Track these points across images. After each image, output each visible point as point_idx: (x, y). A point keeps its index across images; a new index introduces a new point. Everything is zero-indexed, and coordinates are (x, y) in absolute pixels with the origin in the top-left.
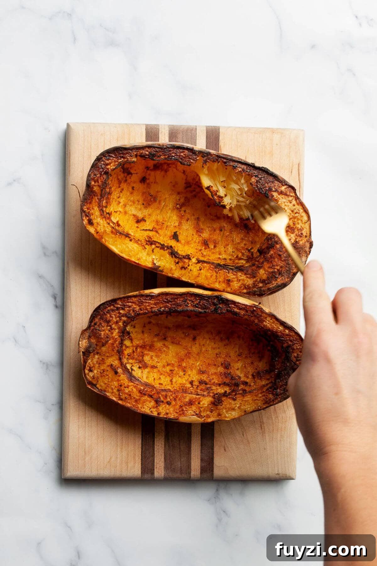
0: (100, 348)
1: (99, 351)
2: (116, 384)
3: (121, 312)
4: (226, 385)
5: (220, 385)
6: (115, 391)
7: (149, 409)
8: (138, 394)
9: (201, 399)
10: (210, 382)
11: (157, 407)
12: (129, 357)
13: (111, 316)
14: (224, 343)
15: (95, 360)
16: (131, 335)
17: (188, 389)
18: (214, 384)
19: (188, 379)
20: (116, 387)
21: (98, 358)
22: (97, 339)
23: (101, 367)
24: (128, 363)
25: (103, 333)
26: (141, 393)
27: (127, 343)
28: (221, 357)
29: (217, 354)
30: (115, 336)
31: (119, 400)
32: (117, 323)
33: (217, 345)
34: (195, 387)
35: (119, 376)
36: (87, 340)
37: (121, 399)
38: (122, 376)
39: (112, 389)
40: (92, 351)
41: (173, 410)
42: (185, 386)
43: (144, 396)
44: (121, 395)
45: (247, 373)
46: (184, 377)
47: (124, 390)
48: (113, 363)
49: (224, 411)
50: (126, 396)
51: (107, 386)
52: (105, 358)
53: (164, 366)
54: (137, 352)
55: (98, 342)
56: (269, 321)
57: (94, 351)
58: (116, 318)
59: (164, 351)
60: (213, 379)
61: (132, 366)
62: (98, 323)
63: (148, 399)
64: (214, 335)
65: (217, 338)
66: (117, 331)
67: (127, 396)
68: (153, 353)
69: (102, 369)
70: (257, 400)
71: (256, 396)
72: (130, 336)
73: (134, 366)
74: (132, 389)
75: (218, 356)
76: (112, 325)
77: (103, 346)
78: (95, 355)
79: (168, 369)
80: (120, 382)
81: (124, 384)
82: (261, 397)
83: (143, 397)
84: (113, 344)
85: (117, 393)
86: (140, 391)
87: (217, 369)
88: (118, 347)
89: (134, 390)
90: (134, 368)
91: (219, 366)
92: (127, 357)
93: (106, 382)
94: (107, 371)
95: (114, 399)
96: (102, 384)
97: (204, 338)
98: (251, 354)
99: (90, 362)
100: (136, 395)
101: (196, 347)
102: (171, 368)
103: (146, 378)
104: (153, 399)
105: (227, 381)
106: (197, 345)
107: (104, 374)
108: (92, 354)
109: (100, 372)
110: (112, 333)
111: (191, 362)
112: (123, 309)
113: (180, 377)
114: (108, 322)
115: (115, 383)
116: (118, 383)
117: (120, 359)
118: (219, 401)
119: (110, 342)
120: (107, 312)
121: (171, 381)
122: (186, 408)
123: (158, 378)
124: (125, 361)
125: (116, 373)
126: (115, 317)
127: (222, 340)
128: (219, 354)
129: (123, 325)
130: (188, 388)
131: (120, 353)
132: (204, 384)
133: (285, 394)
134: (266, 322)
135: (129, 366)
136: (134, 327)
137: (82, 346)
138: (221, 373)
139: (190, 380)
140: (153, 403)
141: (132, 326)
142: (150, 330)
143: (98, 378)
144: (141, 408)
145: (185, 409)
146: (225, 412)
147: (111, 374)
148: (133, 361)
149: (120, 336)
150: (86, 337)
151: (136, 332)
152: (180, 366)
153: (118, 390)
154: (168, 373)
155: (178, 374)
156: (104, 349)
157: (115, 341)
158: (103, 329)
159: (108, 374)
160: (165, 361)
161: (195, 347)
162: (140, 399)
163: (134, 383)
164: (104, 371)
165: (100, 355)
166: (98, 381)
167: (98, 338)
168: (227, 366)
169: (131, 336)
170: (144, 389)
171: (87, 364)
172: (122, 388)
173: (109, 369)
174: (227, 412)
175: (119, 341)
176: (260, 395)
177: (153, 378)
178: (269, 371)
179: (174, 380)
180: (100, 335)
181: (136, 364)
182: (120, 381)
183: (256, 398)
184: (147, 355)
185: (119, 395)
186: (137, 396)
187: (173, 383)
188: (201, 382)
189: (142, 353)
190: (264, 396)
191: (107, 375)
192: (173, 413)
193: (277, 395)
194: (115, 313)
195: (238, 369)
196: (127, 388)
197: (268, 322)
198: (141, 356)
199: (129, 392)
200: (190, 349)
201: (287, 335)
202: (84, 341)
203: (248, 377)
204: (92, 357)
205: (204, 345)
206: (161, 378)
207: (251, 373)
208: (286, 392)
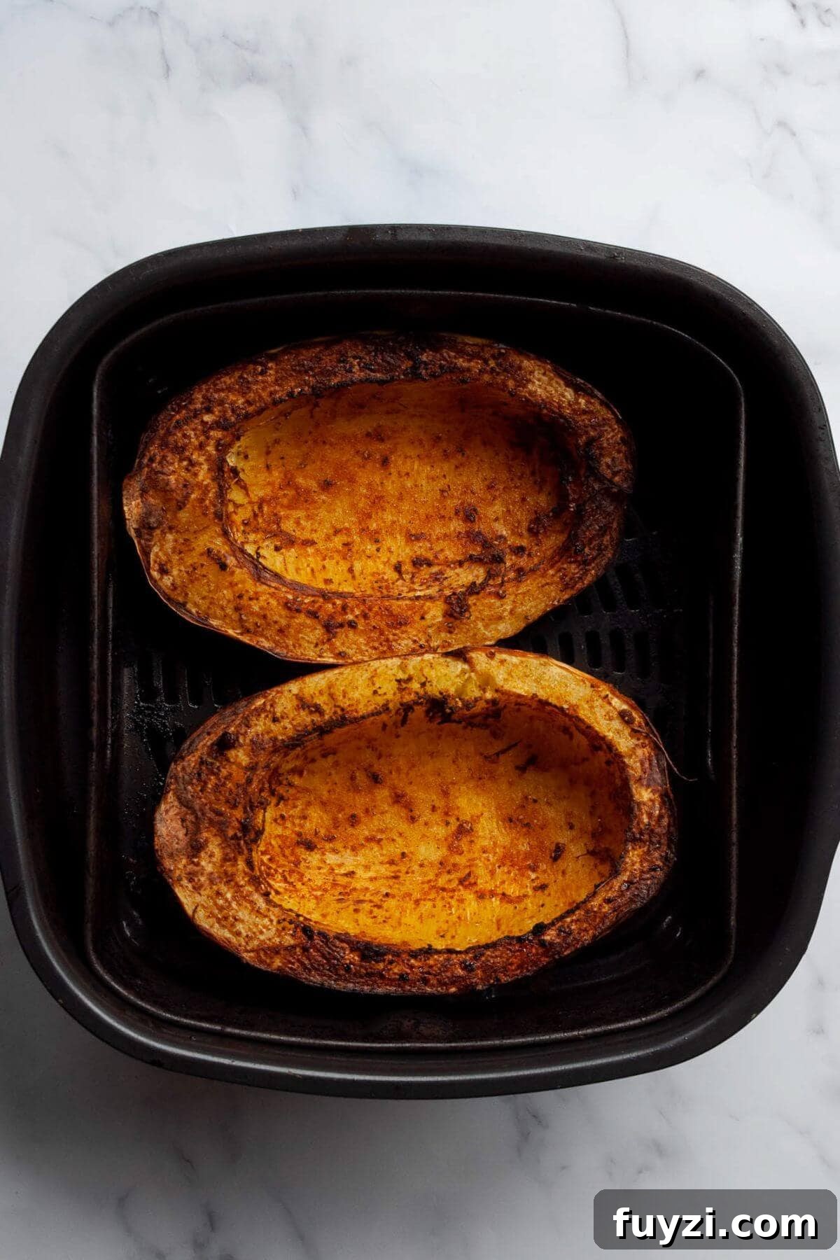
0: (175, 514)
1: (175, 523)
2: (227, 593)
3: (207, 418)
4: (476, 562)
5: (461, 564)
6: (229, 611)
7: (312, 646)
8: (284, 613)
9: (426, 608)
10: (436, 557)
11: (329, 640)
12: (248, 529)
13: (185, 436)
14: (454, 462)
15: (169, 546)
16: (241, 475)
17: (391, 586)
18: (447, 563)
19: (389, 559)
20: (229, 601)
21: (176, 541)
22: (163, 493)
23: (186, 559)
24: (247, 542)
25: (172, 478)
26: (289, 609)
27: (236, 495)
28: (452, 497)
29: (442, 491)
30: (203, 481)
31: (242, 634)
32: (201, 447)
33: (438, 471)
34: (407, 577)
35: (233, 573)
36: (139, 501)
37: (247, 631)
38: (238, 571)
39: (222, 608)
40: (155, 525)
41: (366, 642)
42: (386, 577)
43: (297, 614)
44: (244, 618)
45: (516, 525)
46: (379, 557)
47: (250, 606)
48: (212, 546)
49: (480, 625)
50: (256, 620)
51: (211, 603)
52: (191, 537)
53: (328, 538)
54: (262, 516)
55: (167, 501)
56: (539, 380)
57: (160, 523)
58: (197, 437)
59: (324, 502)
60: (442, 550)
61: (258, 548)
62: (158, 458)
63: (308, 622)
64: (426, 447)
65: (434, 452)
66: (205, 467)
67: (259, 622)
68: (298, 512)
69: (188, 564)
70: (547, 584)
71: (543, 576)
72: (240, 480)
73: (263, 548)
74: (266, 599)
75: (446, 494)
76: (192, 454)
77: (180, 508)
78: (165, 533)
79: (338, 541)
80: (236, 588)
81: (247, 591)
82: (553, 575)
83: (294, 617)
84: (201, 500)
85: (235, 616)
86: (287, 605)
87: (449, 528)
88: (215, 506)
89: (273, 602)
90: (262, 552)
91: (450, 519)
92: (242, 528)
93: (205, 593)
94: (202, 565)
95: (231, 632)
96: (197, 599)
97: (406, 457)
98: (516, 479)
99: (157, 553)
100: (279, 615)
101: (393, 482)
102: (345, 539)
103: (294, 571)
104: (319, 621)
105: (476, 551)
106: (394, 477)
107: (196, 574)
108: (158, 532)
109: (187, 572)
110: (196, 475)
111: (389, 517)
112: (209, 410)
113: (369, 557)
114: (180, 450)
115: (225, 592)
116: (234, 592)
117: (225, 534)
118: (461, 608)
119: (193, 496)
120: (175, 427)
121: (351, 570)
122: (394, 635)
123: (320, 567)
124: (239, 537)
125: (223, 567)
126: (195, 434)
127: (446, 456)
128: (448, 489)
129: (217, 450)
130: (393, 583)
131: (223, 519)
132: (425, 566)
133: (604, 555)
134: (534, 383)
135: (250, 549)
136: (246, 457)
137: (132, 517)
138: (460, 533)
139: (394, 561)
140: (319, 632)
141: (238, 454)
142: (282, 458)
143: (184, 586)
144: (294, 647)
145: (391, 637)
146: (482, 628)
147: (211, 570)
148: (259, 536)
149: (213, 480)
150: (137, 494)
151: (253, 468)
152: (364, 531)
153: (237, 609)
154: (340, 551)
155: (364, 551)
156: (184, 516)
157: (206, 490)
158: (171, 468)
159: (205, 573)
160: (328, 525)
161: (390, 482)
162: (289, 626)
163: (270, 586)
164: (195, 569)
165: (177, 532)
166: (186, 594)
167: (165, 491)
168: (469, 515)
169: (243, 481)
170: (294, 599)
171: (152, 556)
172: (244, 601)
173: (204, 560)
174: (486, 626)
175: (214, 490)
176: (551, 572)
177: (309, 570)
178: (558, 511)
179: (358, 566)
180: (167, 484)
181: (267, 543)
182: (236, 584)
183: (544, 582)
184: (287, 517)
185: (241, 620)
186: (281, 616)
187: (357, 573)
188: (418, 562)
189: (276, 515)
190: (559, 570)
191: (204, 576)
192: (367, 651)
193: (586, 563)
194: (193, 426)
195: (497, 519)
196: (255, 601)
197: (537, 383)
198: (274, 523)
199: (261, 608)
200: (380, 489)
201: (584, 412)
202: (133, 503)
203: (521, 535)
204: (159, 541)
205: (407, 474)
206: (327, 566)
207: (525, 524)
208: (604, 552)
